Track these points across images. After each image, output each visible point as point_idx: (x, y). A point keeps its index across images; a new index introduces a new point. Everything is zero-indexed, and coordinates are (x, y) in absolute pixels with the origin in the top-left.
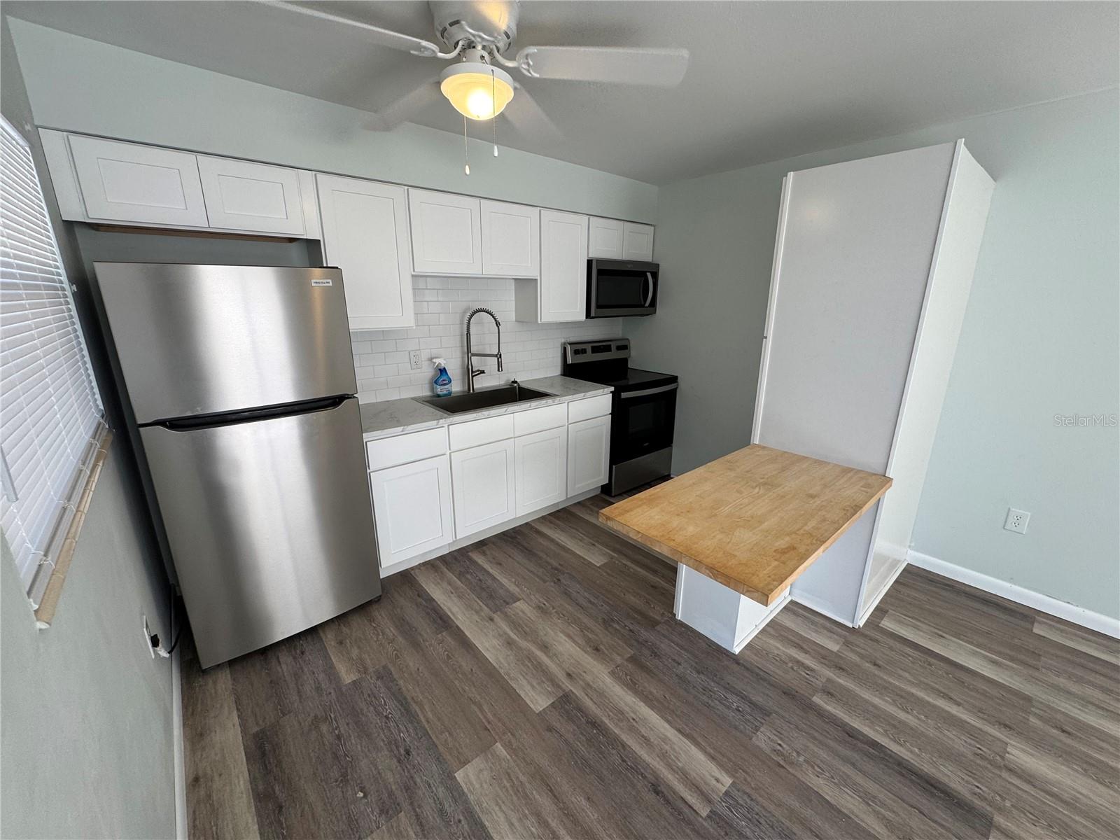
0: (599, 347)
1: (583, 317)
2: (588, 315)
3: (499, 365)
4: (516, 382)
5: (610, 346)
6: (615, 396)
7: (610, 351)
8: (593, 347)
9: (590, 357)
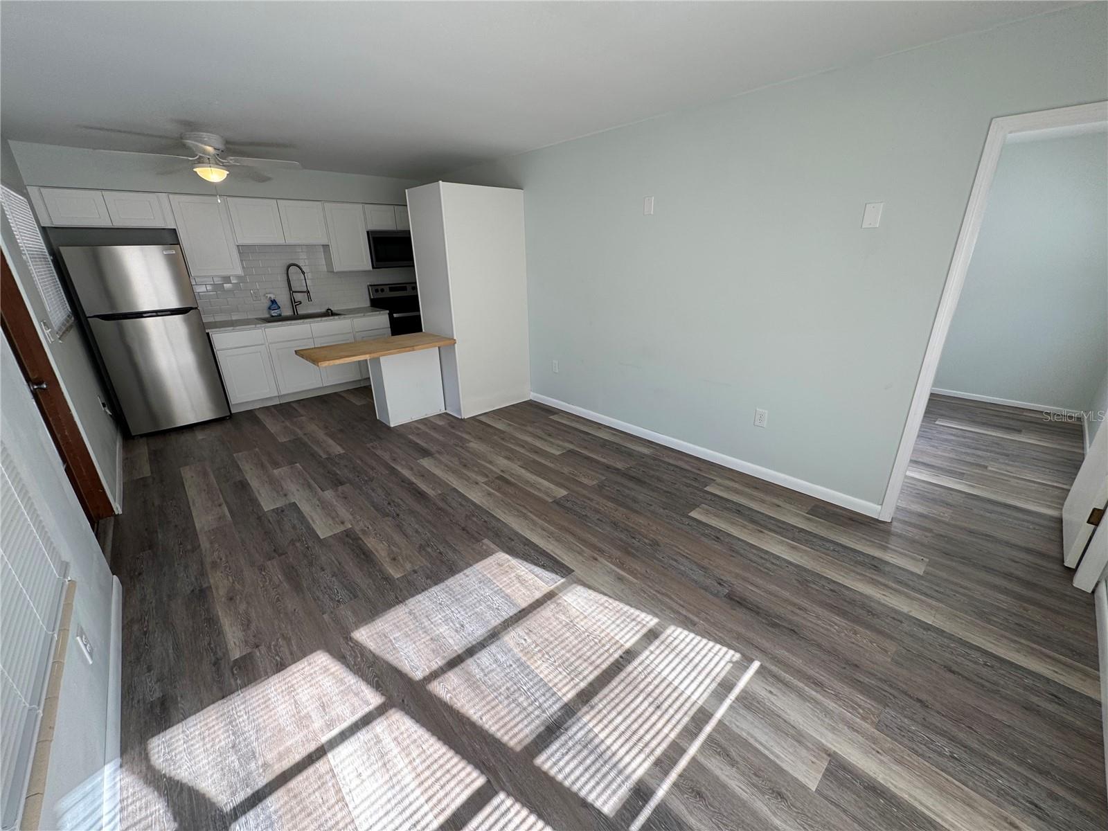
0: (393, 288)
1: (370, 268)
2: (373, 268)
3: (309, 298)
4: (330, 310)
5: (406, 287)
6: (391, 316)
7: (406, 290)
8: (390, 288)
9: (388, 294)
